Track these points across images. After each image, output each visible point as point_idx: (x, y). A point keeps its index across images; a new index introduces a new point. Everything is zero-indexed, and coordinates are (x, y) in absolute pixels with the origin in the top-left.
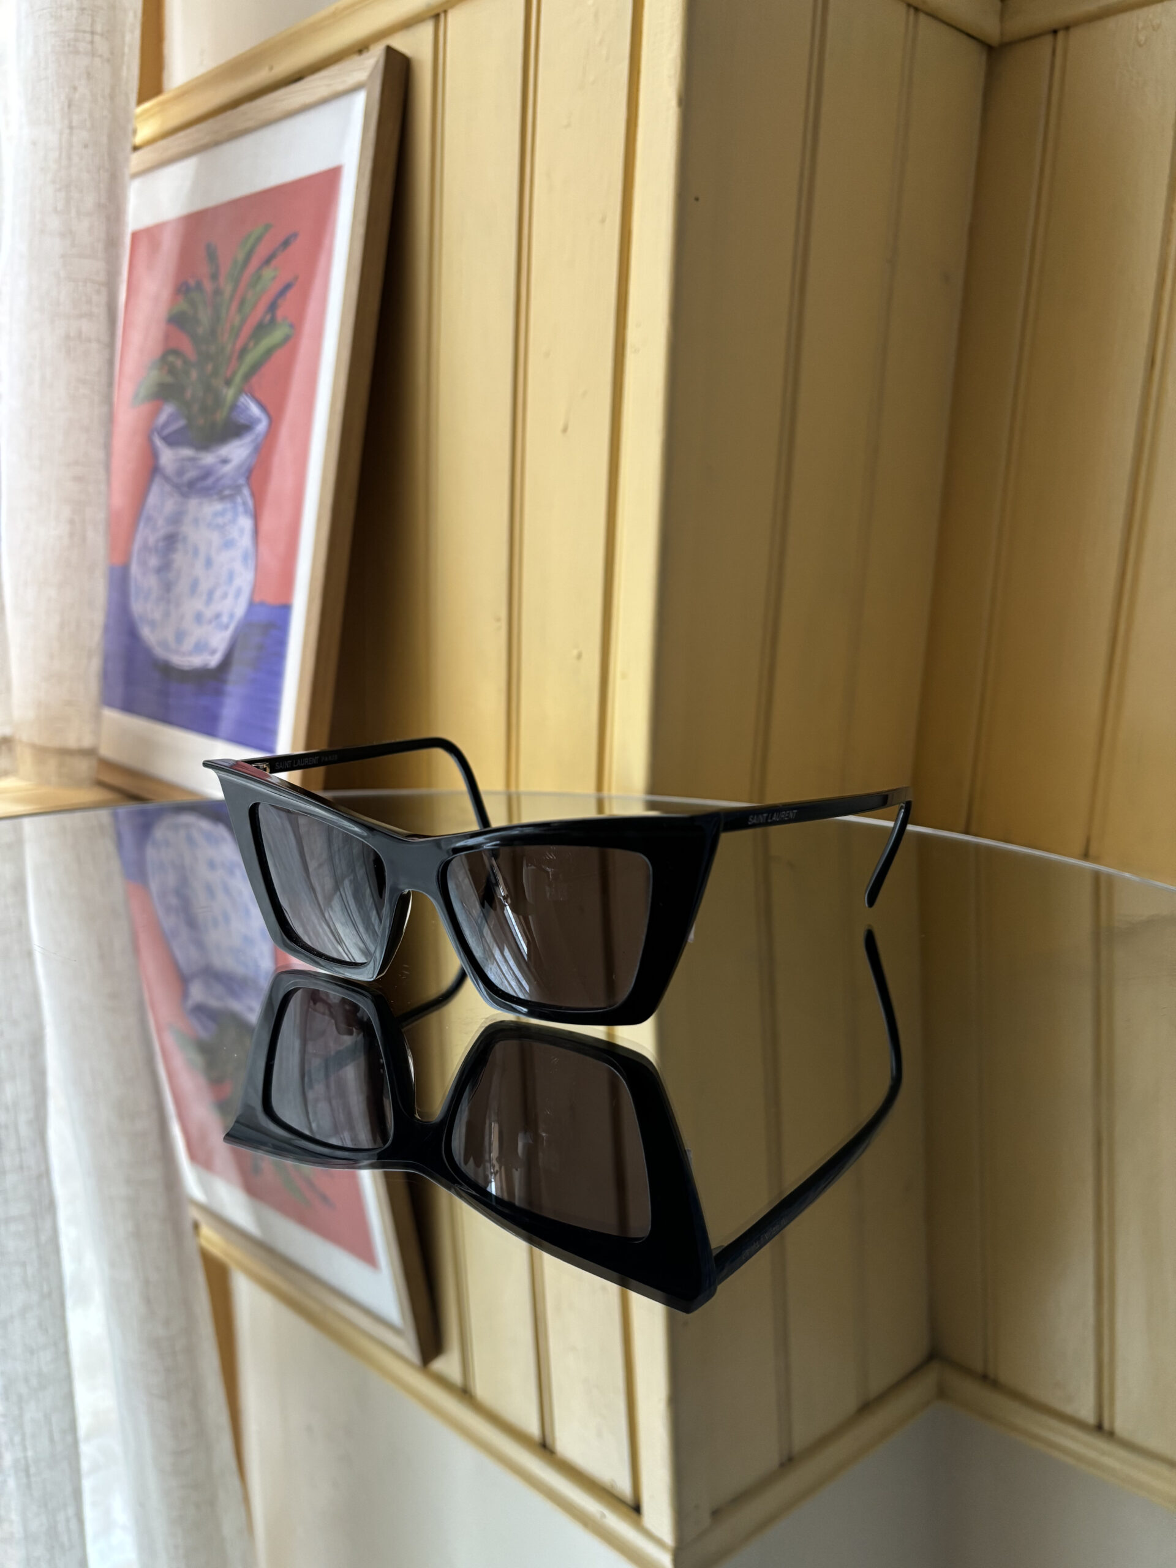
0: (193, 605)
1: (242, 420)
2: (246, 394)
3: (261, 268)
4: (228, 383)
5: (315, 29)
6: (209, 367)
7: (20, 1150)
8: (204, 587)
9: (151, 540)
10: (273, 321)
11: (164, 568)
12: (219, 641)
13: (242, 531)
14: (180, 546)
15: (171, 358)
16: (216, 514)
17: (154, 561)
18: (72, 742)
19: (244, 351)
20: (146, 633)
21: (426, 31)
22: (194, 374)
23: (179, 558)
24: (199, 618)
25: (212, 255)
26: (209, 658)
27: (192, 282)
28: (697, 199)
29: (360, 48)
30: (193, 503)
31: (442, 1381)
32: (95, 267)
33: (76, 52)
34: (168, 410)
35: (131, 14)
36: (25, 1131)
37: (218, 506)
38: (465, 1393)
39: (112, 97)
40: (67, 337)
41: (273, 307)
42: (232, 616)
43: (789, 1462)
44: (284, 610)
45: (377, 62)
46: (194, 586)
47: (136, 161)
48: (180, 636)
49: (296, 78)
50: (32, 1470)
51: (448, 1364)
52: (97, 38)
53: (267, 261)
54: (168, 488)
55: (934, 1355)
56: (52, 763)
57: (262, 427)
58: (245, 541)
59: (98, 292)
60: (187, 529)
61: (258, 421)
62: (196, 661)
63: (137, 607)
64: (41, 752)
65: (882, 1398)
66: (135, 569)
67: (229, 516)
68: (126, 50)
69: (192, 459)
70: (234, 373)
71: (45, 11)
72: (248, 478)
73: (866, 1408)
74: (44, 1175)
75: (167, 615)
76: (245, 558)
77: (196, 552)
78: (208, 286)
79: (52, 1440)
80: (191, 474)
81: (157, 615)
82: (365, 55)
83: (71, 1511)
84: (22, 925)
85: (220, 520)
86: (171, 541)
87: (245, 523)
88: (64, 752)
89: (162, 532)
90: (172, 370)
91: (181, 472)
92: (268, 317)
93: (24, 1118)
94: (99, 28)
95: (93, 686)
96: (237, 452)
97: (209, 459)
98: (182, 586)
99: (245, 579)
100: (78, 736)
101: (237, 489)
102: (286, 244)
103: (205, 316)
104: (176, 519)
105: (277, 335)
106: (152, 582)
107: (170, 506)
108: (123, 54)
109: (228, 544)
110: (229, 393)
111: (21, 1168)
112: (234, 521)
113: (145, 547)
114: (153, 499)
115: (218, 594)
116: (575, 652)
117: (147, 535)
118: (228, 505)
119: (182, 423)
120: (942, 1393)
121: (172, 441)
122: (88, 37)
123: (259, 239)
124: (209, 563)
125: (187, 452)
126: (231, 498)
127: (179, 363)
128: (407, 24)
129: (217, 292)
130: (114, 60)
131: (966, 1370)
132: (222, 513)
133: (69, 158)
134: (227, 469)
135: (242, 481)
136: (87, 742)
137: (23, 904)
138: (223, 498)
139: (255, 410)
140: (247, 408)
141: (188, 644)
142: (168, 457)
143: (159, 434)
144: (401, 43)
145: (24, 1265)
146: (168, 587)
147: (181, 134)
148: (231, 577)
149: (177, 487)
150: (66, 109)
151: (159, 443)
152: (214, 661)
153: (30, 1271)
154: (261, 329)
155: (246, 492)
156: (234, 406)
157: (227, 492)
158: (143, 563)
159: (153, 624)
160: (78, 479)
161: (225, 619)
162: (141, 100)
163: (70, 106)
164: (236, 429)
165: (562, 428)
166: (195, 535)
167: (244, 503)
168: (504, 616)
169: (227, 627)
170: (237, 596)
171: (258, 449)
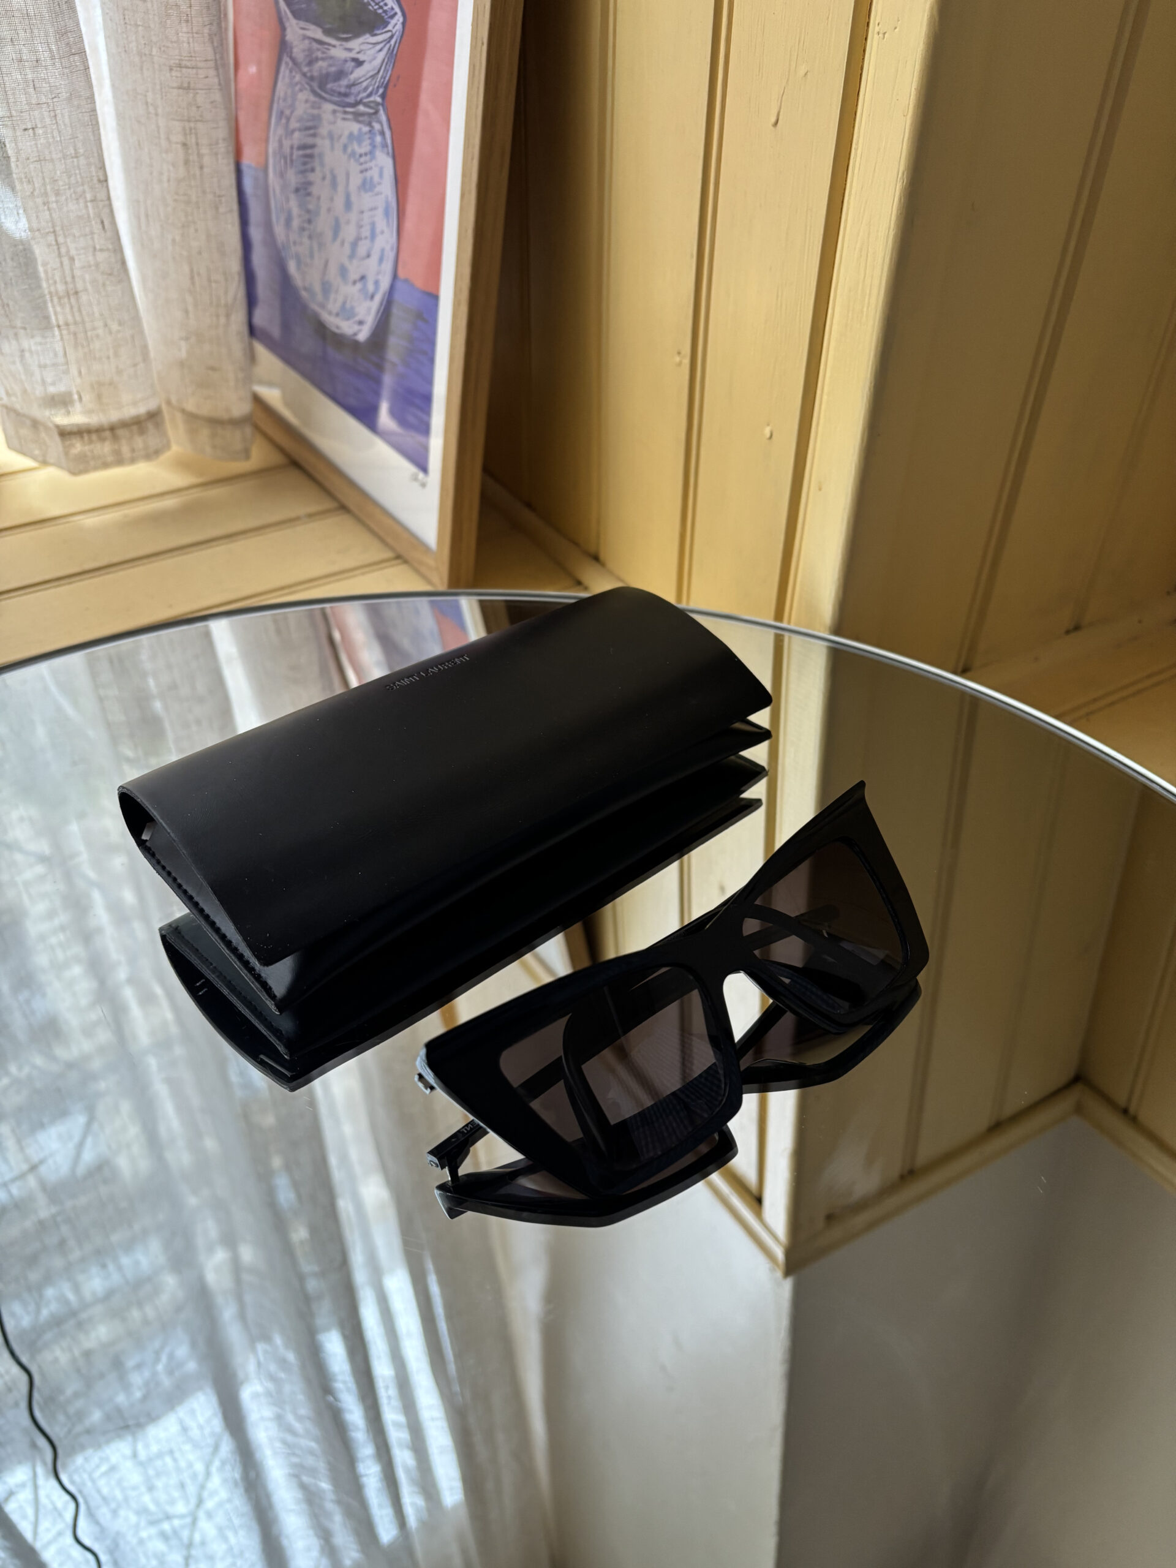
0: (337, 253)
8: (349, 232)
9: (287, 144)
11: (305, 189)
12: (367, 312)
13: (381, 175)
14: (316, 164)
16: (353, 134)
17: (293, 178)
18: (222, 411)
23: (320, 183)
24: (343, 271)
26: (356, 329)
30: (328, 108)
37: (355, 127)
42: (376, 285)
43: (910, 1173)
44: (435, 298)
46: (337, 229)
48: (326, 288)
54: (297, 77)
55: (1078, 1079)
56: (205, 432)
57: (396, 24)
58: (386, 187)
60: (323, 145)
61: (394, 14)
62: (346, 327)
63: (280, 233)
64: (194, 422)
65: (1015, 1118)
66: (273, 184)
67: (367, 145)
72: (383, 96)
73: (996, 1125)
75: (312, 254)
76: (386, 213)
77: (334, 184)
80: (323, 66)
81: (302, 250)
85: (357, 147)
86: (308, 154)
87: (384, 162)
88: (214, 422)
89: (297, 139)
91: (311, 59)
96: (371, 53)
97: (339, 51)
98: (323, 224)
100: (229, 403)
101: (374, 107)
104: (311, 124)
106: (294, 206)
107: (303, 103)
109: (367, 186)
112: (371, 153)
113: (282, 155)
114: (282, 90)
115: (362, 250)
116: (767, 433)
118: (365, 127)
120: (1079, 1109)
121: (299, 9)
124: (348, 205)
125: (316, 32)
126: (366, 119)
131: (1108, 1100)
132: (359, 139)
134: (359, 73)
135: (378, 97)
136: (239, 413)
138: (357, 117)
141: (334, 305)
142: (297, 34)
146: (310, 216)
148: (373, 236)
149: (309, 80)
152: (362, 335)
155: (382, 113)
157: (361, 108)
158: (282, 175)
159: (298, 259)
161: (370, 286)
164: (367, 18)
165: (773, 120)
166: (332, 157)
167: (382, 133)
168: (687, 349)
169: (372, 297)
170: (381, 260)
171: (393, 57)
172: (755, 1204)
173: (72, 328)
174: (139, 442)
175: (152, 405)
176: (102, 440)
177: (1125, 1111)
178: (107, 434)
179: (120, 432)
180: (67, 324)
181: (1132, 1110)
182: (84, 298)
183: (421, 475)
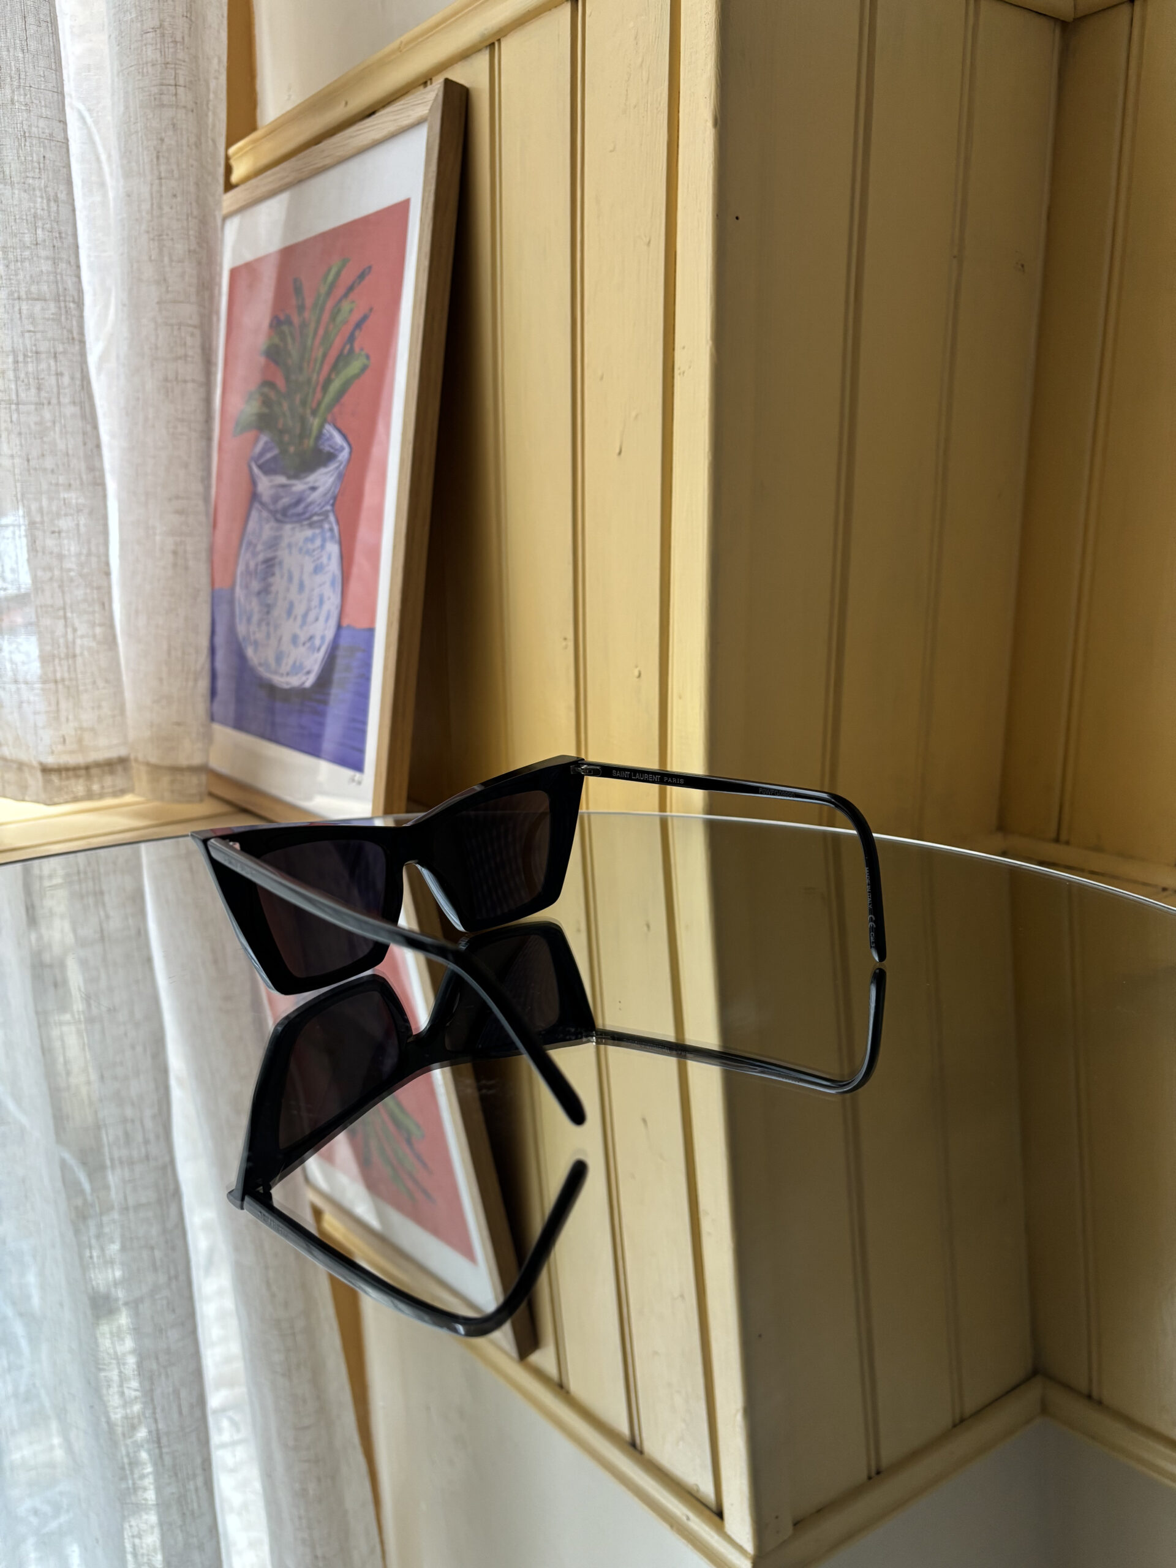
0: (289, 628)
1: (326, 448)
2: (329, 424)
3: (340, 301)
4: (314, 413)
5: (383, 63)
6: (298, 398)
7: (146, 1142)
8: (299, 610)
9: (252, 565)
10: (351, 351)
11: (265, 590)
12: (314, 662)
13: (329, 558)
14: (277, 570)
15: (266, 390)
16: (307, 540)
17: (256, 585)
18: (184, 762)
19: (328, 381)
20: (250, 652)
21: (483, 59)
22: (285, 406)
23: (278, 582)
24: (295, 639)
25: (298, 290)
26: (304, 678)
27: (282, 317)
28: (737, 218)
29: (424, 81)
30: (288, 527)
31: (539, 1374)
32: (189, 311)
33: (162, 106)
34: (264, 439)
35: (215, 61)
36: (149, 1124)
37: (309, 533)
38: (560, 1387)
39: (198, 145)
40: (166, 380)
41: (351, 338)
42: (323, 638)
43: (877, 1474)
44: (371, 631)
45: (437, 95)
46: (290, 612)
47: (229, 200)
48: (279, 658)
49: (370, 112)
50: (164, 1440)
51: (544, 1358)
52: (181, 90)
53: (346, 295)
54: (265, 514)
55: (1037, 1371)
56: (166, 780)
57: (344, 455)
58: (333, 566)
59: (192, 335)
60: (283, 554)
61: (342, 449)
62: (295, 681)
63: (241, 629)
64: (155, 770)
65: (978, 1413)
66: (239, 592)
67: (318, 542)
68: (212, 96)
69: (283, 486)
70: (319, 404)
71: (133, 68)
72: (333, 505)
73: (961, 1422)
74: (169, 1167)
75: (268, 636)
76: (333, 584)
77: (290, 579)
78: (296, 320)
79: (180, 1413)
80: (285, 501)
81: (260, 636)
82: (429, 87)
83: (200, 1481)
84: (142, 933)
85: (310, 546)
86: (270, 564)
87: (333, 549)
88: (176, 770)
89: (261, 557)
90: (266, 402)
91: (276, 499)
92: (348, 347)
93: (148, 1113)
94: (181, 81)
95: (201, 707)
96: (324, 479)
97: (299, 486)
98: (278, 611)
99: (332, 601)
100: (190, 754)
101: (326, 514)
102: (362, 276)
103: (294, 350)
104: (274, 543)
105: (354, 367)
106: (255, 605)
107: (268, 531)
108: (208, 101)
109: (318, 569)
110: (315, 422)
111: (147, 1157)
112: (322, 547)
113: (248, 572)
114: (252, 525)
115: (312, 616)
116: (636, 673)
117: (246, 560)
118: (317, 531)
119: (276, 452)
120: (1044, 1409)
121: (268, 469)
122: (172, 89)
123: (338, 274)
124: (301, 587)
125: (282, 480)
126: (319, 524)
127: (273, 395)
128: (465, 55)
129: (304, 325)
130: (198, 108)
131: (1068, 1388)
132: (312, 540)
133: (160, 208)
134: (315, 496)
135: (328, 508)
136: (197, 760)
137: (142, 913)
138: (311, 525)
139: (338, 439)
140: (331, 437)
141: (286, 666)
142: (265, 485)
143: (256, 462)
144: (458, 75)
145: (152, 1248)
146: (268, 609)
147: (269, 173)
148: (321, 602)
149: (273, 513)
150: (155, 160)
151: (256, 470)
152: (309, 681)
153: (158, 1254)
154: (343, 359)
155: (332, 518)
156: (320, 435)
157: (315, 518)
158: (247, 587)
159: (256, 644)
160: (180, 512)
161: (317, 642)
162: (230, 143)
163: (158, 157)
164: (321, 458)
165: (617, 451)
166: (290, 560)
167: (331, 530)
168: (570, 635)
169: (319, 649)
170: (327, 619)
171: (341, 477)
172: (717, 1519)
173: (67, 683)
174: (108, 781)
175: (123, 752)
176: (78, 777)
177: (1089, 1397)
178: (83, 772)
179: (94, 771)
180: (63, 680)
181: (1095, 1394)
182: (79, 660)
183: (358, 775)
